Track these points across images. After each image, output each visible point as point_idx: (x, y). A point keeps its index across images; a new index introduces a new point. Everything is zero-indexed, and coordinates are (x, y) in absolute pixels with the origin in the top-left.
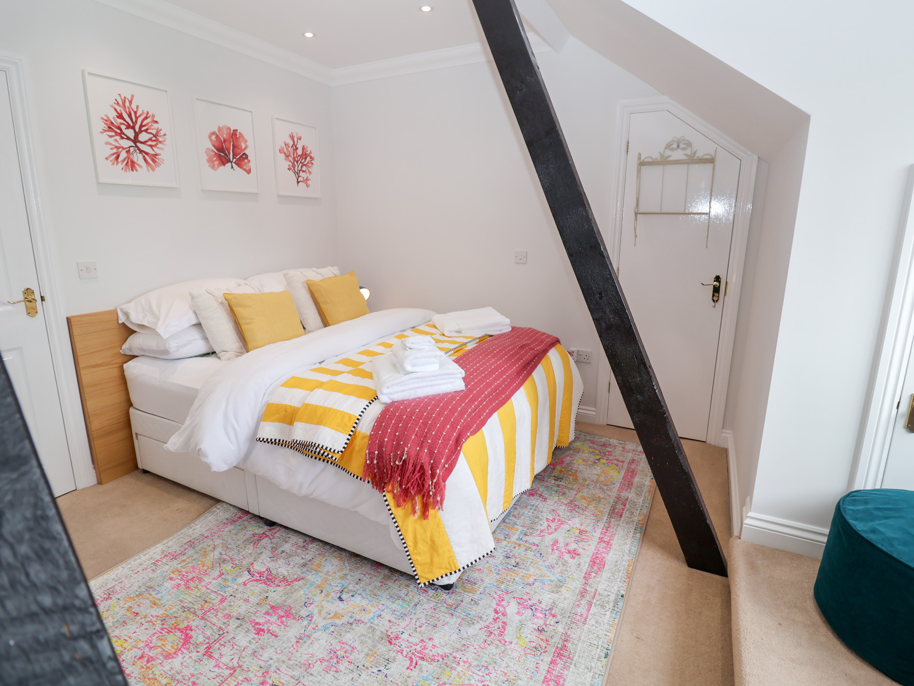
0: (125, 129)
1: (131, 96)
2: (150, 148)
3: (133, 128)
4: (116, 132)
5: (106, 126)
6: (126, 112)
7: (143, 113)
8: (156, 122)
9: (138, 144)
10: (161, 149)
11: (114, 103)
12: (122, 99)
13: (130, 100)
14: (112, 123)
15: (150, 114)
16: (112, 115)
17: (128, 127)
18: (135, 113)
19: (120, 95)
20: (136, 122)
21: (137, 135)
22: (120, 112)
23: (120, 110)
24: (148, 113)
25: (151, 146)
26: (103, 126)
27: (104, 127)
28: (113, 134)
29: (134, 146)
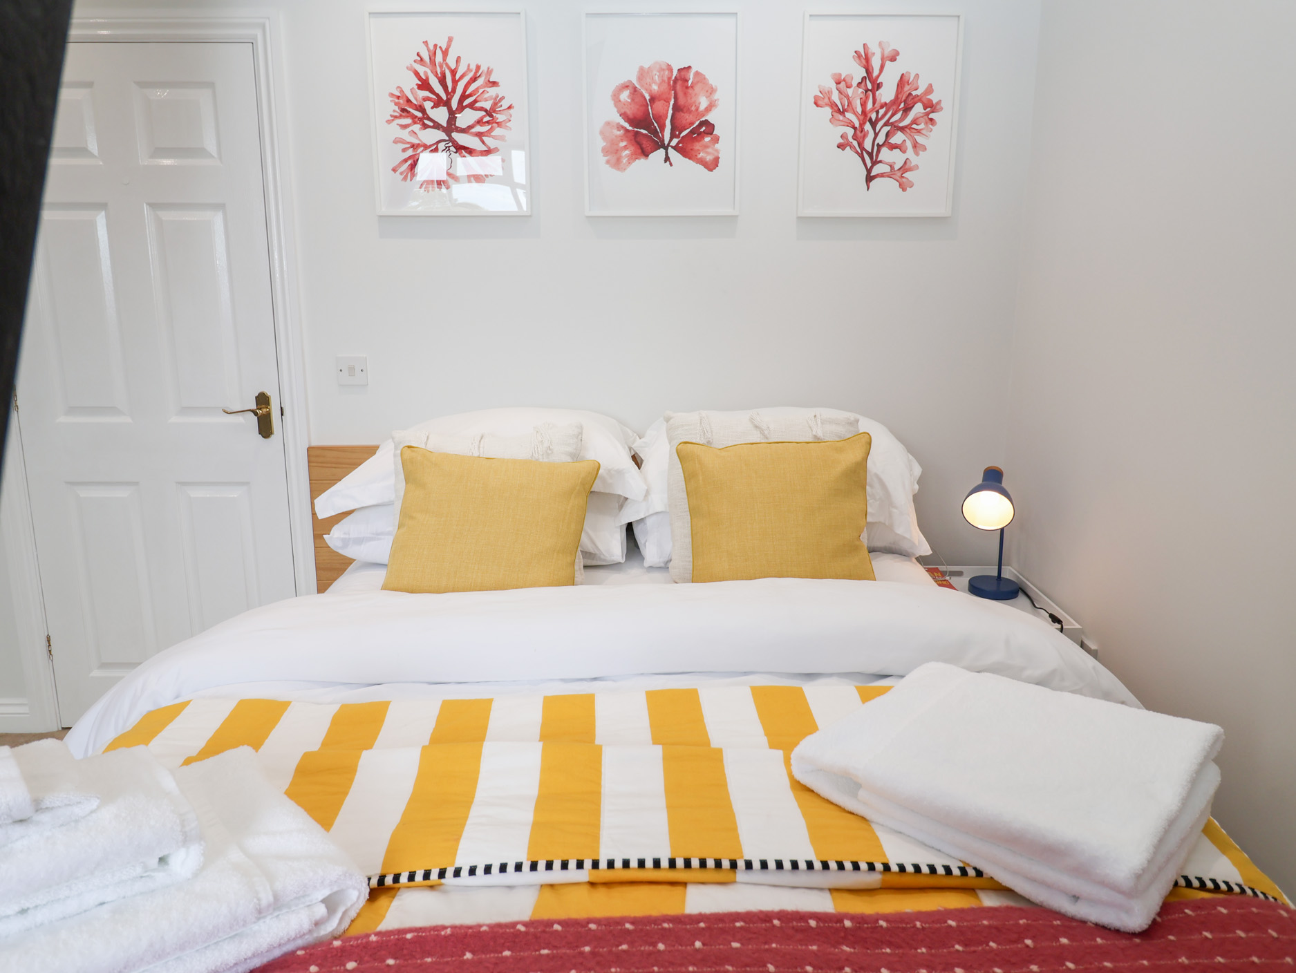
0: (432, 108)
1: (447, 40)
2: (477, 139)
3: (447, 104)
4: (414, 117)
5: (396, 108)
6: (436, 75)
7: (469, 69)
8: (494, 84)
9: (455, 135)
10: (501, 138)
11: (415, 61)
12: (429, 50)
13: (444, 49)
14: (408, 101)
15: (484, 68)
16: (409, 84)
17: (438, 102)
18: (453, 73)
19: (426, 43)
20: (454, 90)
21: (452, 118)
22: (424, 78)
23: (425, 73)
24: (478, 67)
25: (480, 135)
26: (393, 108)
27: (394, 111)
28: (409, 121)
29: (447, 138)
